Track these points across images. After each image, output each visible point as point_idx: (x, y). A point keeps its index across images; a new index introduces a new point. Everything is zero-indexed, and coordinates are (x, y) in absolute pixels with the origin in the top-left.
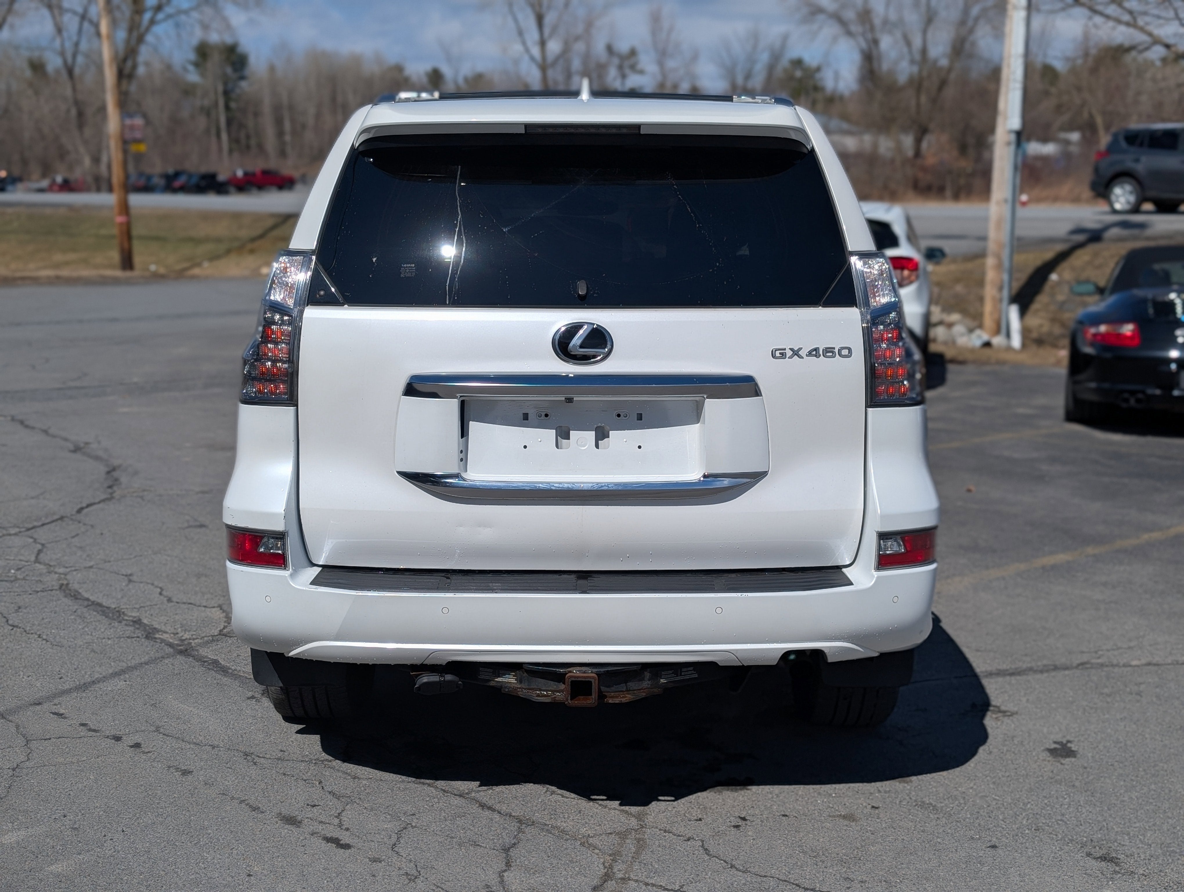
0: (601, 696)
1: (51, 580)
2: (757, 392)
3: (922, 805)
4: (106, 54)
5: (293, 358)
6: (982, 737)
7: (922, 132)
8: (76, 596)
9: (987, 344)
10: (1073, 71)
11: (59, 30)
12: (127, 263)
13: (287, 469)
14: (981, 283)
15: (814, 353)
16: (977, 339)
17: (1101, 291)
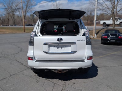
0: (62, 72)
1: (15, 59)
2: (76, 44)
3: (92, 81)
4: (23, 15)
5: (33, 41)
6: (97, 74)
7: (88, 20)
8: (17, 61)
9: (94, 38)
10: (100, 15)
11: (20, 13)
12: (25, 31)
13: (33, 51)
14: (93, 32)
15: (81, 40)
16: (93, 37)
17: (103, 33)
